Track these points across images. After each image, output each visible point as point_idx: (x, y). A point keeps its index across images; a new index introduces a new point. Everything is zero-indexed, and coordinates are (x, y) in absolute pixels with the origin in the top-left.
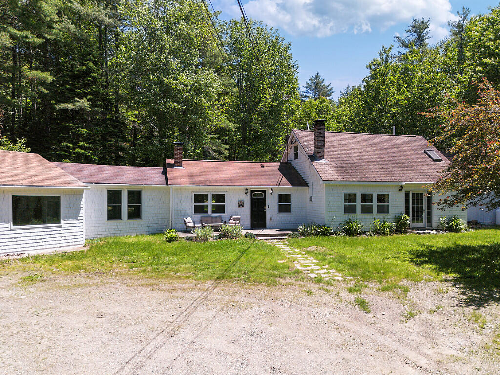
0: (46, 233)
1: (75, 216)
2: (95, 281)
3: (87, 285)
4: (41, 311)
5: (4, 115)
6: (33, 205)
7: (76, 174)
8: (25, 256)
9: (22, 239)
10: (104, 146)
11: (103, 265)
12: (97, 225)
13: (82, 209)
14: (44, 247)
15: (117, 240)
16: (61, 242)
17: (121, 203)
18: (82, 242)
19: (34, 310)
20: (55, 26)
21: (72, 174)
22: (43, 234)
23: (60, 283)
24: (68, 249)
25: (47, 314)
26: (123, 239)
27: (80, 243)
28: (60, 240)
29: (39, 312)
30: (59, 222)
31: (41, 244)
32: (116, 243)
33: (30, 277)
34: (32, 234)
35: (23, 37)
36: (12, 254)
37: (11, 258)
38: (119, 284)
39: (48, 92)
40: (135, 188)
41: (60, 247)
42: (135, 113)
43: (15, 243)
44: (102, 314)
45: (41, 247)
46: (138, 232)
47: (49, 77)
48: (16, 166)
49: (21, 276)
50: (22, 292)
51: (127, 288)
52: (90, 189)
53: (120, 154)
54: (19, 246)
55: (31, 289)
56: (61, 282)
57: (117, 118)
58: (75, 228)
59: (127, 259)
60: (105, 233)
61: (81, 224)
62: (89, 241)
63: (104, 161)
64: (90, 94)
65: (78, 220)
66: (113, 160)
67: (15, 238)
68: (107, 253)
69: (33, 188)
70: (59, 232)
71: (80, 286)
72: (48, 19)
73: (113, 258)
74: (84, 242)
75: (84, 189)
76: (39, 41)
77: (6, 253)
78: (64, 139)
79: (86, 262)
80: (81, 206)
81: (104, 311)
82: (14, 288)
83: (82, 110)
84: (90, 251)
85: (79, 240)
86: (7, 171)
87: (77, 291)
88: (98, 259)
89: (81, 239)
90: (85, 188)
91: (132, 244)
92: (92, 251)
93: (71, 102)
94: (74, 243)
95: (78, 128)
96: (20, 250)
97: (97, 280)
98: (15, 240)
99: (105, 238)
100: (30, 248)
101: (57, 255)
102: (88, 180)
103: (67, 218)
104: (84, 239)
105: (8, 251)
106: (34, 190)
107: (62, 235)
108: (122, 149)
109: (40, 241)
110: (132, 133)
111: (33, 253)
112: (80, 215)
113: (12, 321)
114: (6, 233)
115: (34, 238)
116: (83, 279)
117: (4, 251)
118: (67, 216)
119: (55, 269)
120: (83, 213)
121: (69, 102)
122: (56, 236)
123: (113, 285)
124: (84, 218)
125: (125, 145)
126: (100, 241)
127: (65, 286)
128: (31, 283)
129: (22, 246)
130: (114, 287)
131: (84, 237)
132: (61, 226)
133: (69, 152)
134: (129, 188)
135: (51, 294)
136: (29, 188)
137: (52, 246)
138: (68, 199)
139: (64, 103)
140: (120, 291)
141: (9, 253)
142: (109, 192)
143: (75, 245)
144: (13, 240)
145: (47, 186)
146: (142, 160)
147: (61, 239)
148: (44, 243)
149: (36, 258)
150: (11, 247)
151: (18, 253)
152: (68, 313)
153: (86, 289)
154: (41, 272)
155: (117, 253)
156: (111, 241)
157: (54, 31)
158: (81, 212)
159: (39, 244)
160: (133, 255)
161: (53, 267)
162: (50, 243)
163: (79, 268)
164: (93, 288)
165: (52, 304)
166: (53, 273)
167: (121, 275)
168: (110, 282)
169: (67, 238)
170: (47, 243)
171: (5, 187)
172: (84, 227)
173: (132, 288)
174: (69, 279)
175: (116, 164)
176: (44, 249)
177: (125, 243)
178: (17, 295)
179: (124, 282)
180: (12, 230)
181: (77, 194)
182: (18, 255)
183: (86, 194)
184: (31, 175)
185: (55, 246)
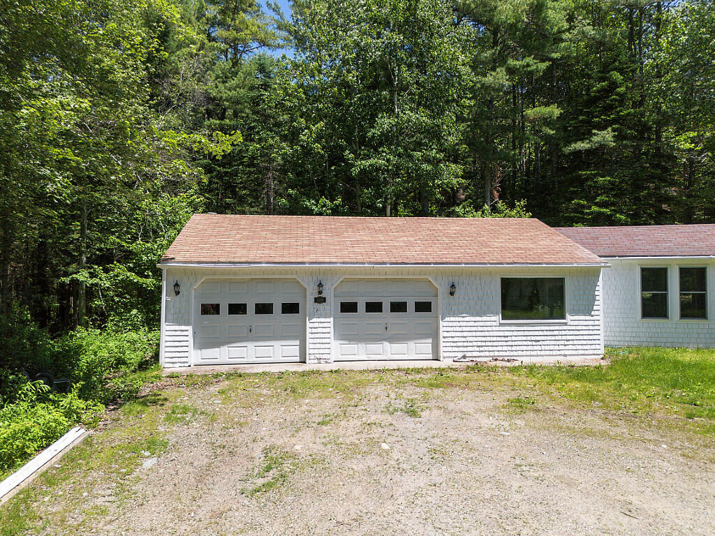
0: (545, 333)
1: (587, 309)
2: (619, 430)
3: (604, 435)
4: (528, 468)
5: (502, 173)
6: (528, 292)
7: (588, 243)
8: (517, 364)
9: (514, 338)
10: (637, 199)
11: (634, 399)
12: (623, 325)
13: (597, 298)
14: (543, 353)
15: (660, 353)
16: (567, 347)
17: (666, 289)
18: (599, 352)
19: (518, 462)
20: (564, 37)
21: (583, 244)
22: (541, 333)
23: (560, 420)
24: (577, 361)
25: (536, 475)
26: (671, 354)
27: (595, 352)
28: (565, 345)
29: (524, 468)
30: (564, 318)
31: (539, 348)
32: (658, 360)
33: (518, 401)
34: (526, 333)
35: (524, 67)
36: (501, 358)
37: (499, 364)
38: (665, 446)
39: (554, 132)
40: (693, 261)
41: (565, 355)
42: (691, 135)
43: (504, 343)
44: (630, 507)
45: (539, 353)
46: (701, 343)
47: (555, 111)
48: (508, 237)
49: (508, 396)
50: (506, 424)
51: (681, 459)
52: (610, 267)
53: (664, 206)
54: (509, 348)
55: (518, 422)
56: (562, 418)
57: (658, 149)
58: (587, 328)
59: (681, 396)
60: (638, 339)
61: (597, 323)
62: (611, 350)
63: (636, 220)
64: (614, 121)
65: (592, 316)
66: (653, 218)
67: (505, 337)
68: (641, 378)
69: (528, 267)
70: (564, 333)
71: (591, 434)
72: (555, 29)
73: (653, 389)
74: (602, 351)
75: (601, 267)
76: (543, 66)
77: (495, 356)
78: (574, 195)
79: (604, 389)
80: (596, 293)
81: (635, 500)
82: (497, 415)
83: (602, 147)
84: (611, 368)
85: (593, 347)
86: (496, 244)
87: (587, 443)
88: (625, 386)
89: (597, 347)
90: (603, 265)
91: (690, 366)
92: (616, 370)
93: (586, 139)
94: (586, 352)
95: (595, 175)
96: (512, 354)
97: (623, 429)
98: (505, 339)
99: (638, 348)
100: (524, 353)
101: (560, 368)
102: (608, 252)
103: (576, 312)
104: (602, 347)
105: (496, 354)
106: (529, 269)
107: (569, 338)
108: (668, 199)
109: (536, 344)
110: (685, 169)
111: (527, 361)
112: (595, 308)
113: (487, 473)
114: (494, 328)
115: (529, 338)
116: (598, 421)
117: (492, 354)
118: (575, 308)
119: (556, 394)
120: (600, 305)
121: (582, 140)
122: (560, 338)
123: (652, 447)
124: (601, 313)
125: (673, 191)
126: (630, 353)
127: (568, 428)
128: (518, 410)
129: (514, 348)
130: (654, 451)
131: (602, 343)
132: (566, 324)
133: (582, 213)
134: (683, 262)
135: (545, 437)
136: (521, 267)
137: (554, 353)
138: (576, 284)
139: (576, 142)
140: (665, 463)
141: (498, 356)
142: (643, 270)
143: (587, 355)
144: (503, 339)
145: (546, 264)
146: (705, 214)
147: (566, 343)
148: (543, 348)
149: (531, 369)
150: (500, 348)
151: (509, 358)
152: (570, 484)
153: (602, 444)
154: (536, 394)
155: (660, 380)
156: (649, 354)
157: (563, 45)
158: (596, 303)
159: (536, 348)
160: (692, 389)
161: (552, 389)
162: (552, 348)
163: (593, 398)
164: (613, 443)
165: (545, 459)
166: (553, 399)
167: (669, 427)
168: (646, 437)
169: (575, 342)
170: (547, 348)
171: (492, 267)
172: (601, 328)
173: (693, 463)
174: (574, 415)
175: (657, 223)
176: (542, 356)
177: (676, 364)
178: (499, 427)
179: (675, 445)
180: (501, 325)
181: (591, 275)
182: (508, 361)
183: (604, 274)
184: (526, 248)
185: (558, 353)
